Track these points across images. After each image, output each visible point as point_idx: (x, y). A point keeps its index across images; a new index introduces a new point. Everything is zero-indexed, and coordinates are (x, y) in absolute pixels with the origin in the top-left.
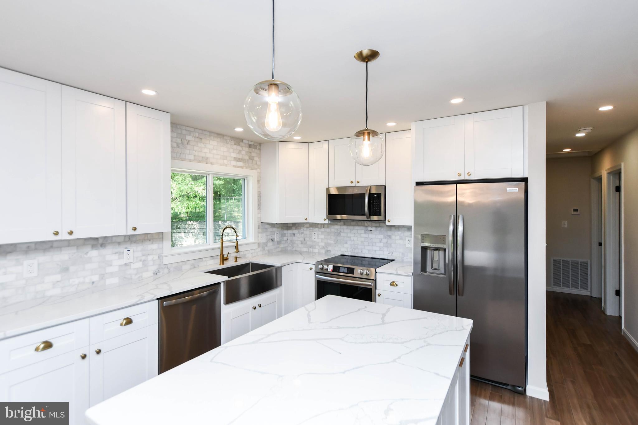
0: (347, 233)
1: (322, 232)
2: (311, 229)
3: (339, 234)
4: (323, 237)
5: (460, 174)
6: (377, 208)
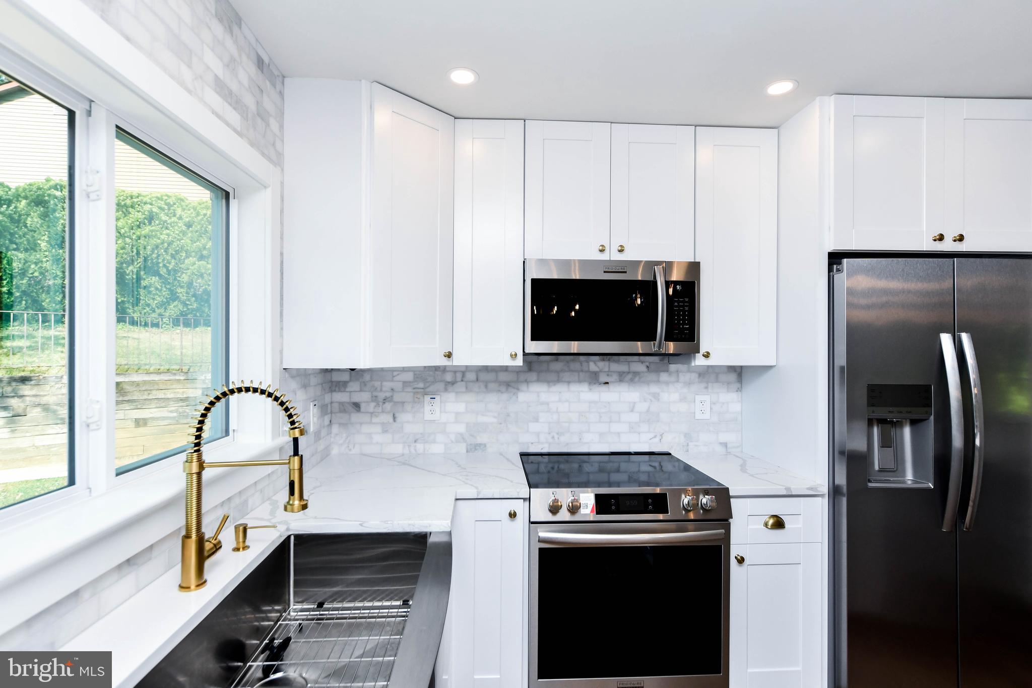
2: (420, 385)
3: (513, 397)
4: (462, 407)
5: (941, 238)
6: (684, 320)
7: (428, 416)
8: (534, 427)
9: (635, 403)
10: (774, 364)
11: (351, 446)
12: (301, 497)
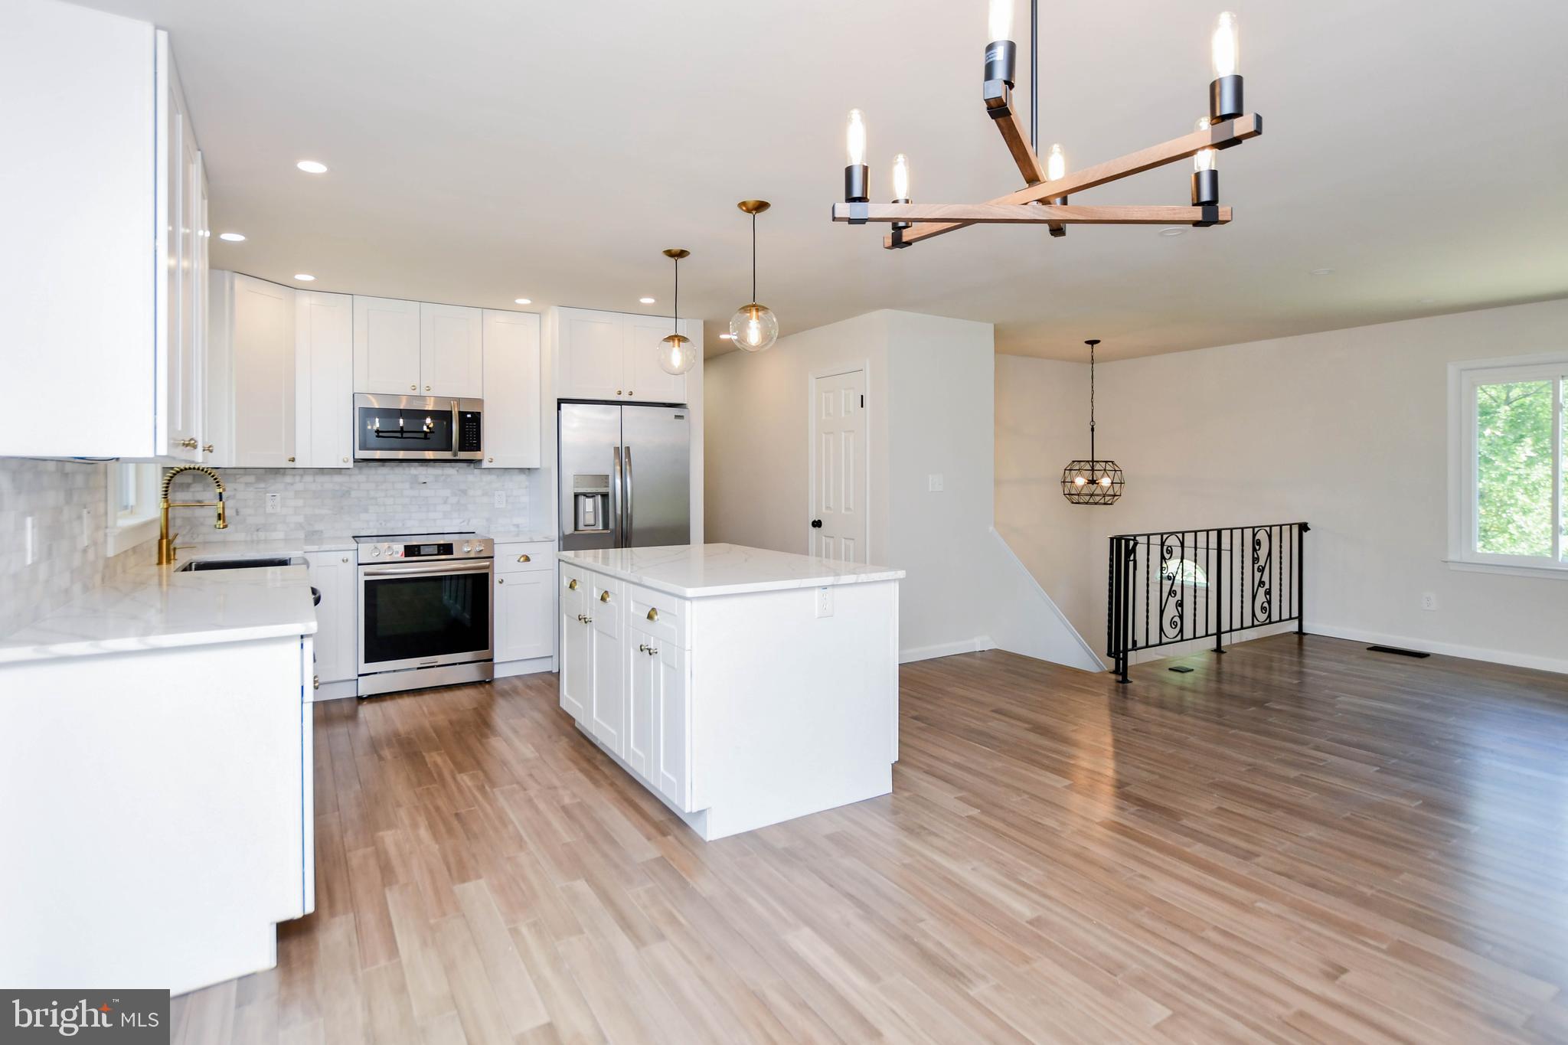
0: (368, 491)
1: (296, 491)
2: (262, 485)
3: (346, 494)
4: (300, 502)
5: (620, 393)
6: (473, 437)
7: (269, 510)
8: (364, 516)
9: (447, 498)
10: (538, 466)
11: (195, 536)
12: (224, 521)
